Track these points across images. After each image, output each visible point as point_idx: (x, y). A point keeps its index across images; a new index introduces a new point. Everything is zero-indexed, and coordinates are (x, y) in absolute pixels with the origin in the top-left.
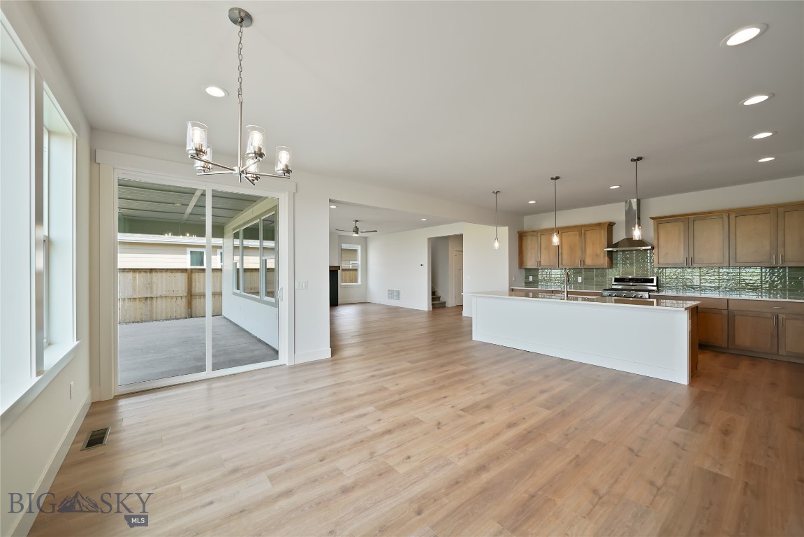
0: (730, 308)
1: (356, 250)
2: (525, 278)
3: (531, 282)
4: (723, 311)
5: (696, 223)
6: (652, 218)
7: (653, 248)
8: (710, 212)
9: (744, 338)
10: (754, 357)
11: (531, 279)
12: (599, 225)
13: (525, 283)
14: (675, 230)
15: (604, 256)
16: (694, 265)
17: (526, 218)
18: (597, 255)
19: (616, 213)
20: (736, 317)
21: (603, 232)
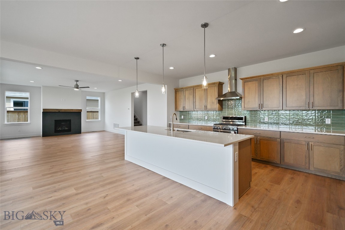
0: (282, 137)
1: (98, 100)
2: (180, 117)
3: (182, 119)
4: (278, 139)
5: (265, 81)
6: (241, 79)
7: (241, 98)
8: (272, 74)
9: (290, 158)
10: (294, 171)
11: (182, 117)
12: (214, 84)
13: (180, 119)
14: (253, 86)
15: (217, 104)
16: (264, 109)
17: (180, 80)
18: (213, 103)
19: (223, 76)
20: (285, 143)
21: (216, 89)
